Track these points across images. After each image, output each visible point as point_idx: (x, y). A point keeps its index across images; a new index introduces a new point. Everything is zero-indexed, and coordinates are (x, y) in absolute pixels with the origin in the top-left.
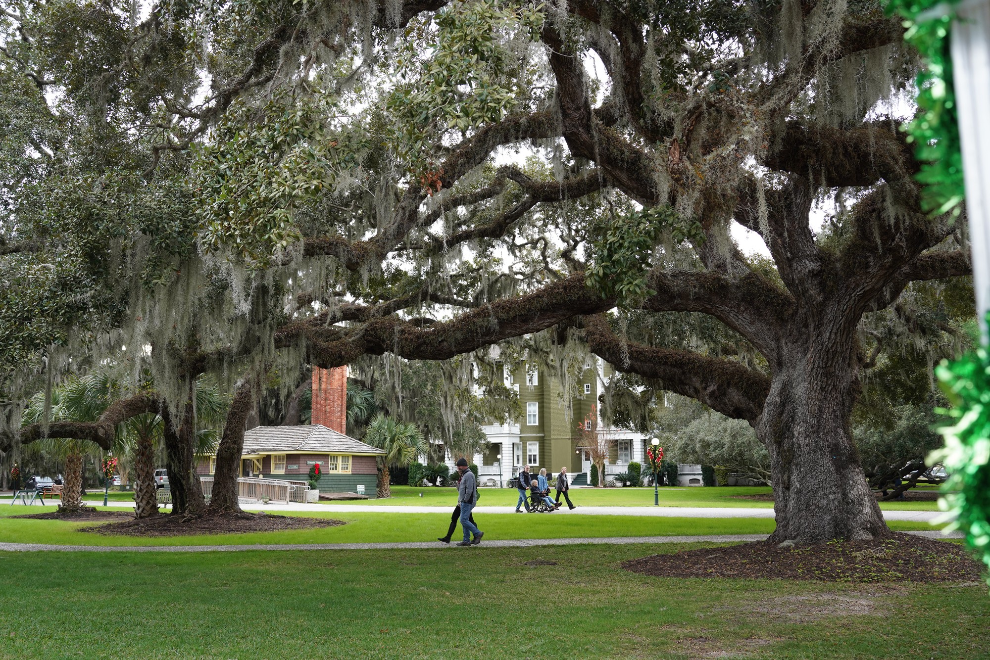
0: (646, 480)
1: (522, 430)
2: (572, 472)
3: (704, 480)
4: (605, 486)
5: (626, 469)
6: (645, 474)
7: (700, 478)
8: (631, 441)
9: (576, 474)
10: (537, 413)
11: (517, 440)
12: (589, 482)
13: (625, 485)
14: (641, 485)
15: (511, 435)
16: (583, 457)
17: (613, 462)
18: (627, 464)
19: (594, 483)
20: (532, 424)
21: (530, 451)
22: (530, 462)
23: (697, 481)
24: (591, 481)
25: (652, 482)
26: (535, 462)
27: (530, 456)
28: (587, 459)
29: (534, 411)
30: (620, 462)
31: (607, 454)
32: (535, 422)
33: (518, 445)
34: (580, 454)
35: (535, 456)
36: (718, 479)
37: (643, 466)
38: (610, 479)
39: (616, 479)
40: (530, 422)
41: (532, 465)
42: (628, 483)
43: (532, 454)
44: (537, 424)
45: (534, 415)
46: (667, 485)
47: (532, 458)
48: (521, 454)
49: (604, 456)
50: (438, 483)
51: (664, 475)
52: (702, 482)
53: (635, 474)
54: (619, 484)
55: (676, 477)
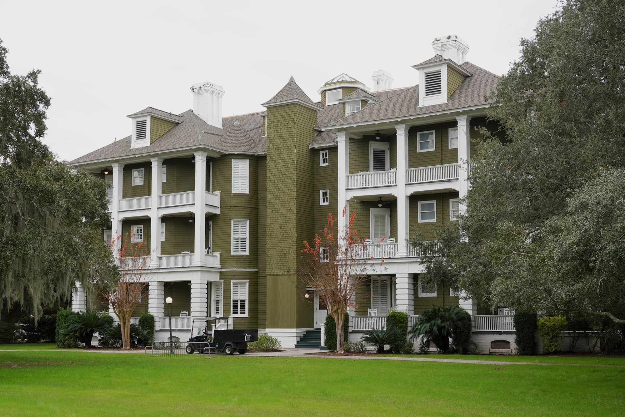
0: (417, 343)
1: (223, 261)
2: (298, 327)
3: (518, 342)
4: (348, 352)
5: (384, 323)
6: (416, 331)
7: (511, 339)
8: (392, 277)
9: (304, 330)
10: (247, 236)
11: (215, 278)
12: (323, 344)
13: (381, 351)
14: (409, 352)
15: (204, 269)
16: (317, 306)
17: (363, 310)
18: (385, 316)
19: (331, 346)
20: (240, 253)
21: (236, 294)
22: (235, 312)
23: (506, 344)
24: (326, 342)
25: (427, 344)
26: (243, 312)
27: (235, 302)
28: (323, 307)
29: (243, 233)
30: (373, 312)
31: (352, 298)
32: (243, 249)
33: (217, 285)
34: (312, 299)
35: (243, 302)
36: (543, 342)
37: (413, 320)
38: (356, 339)
39: (367, 340)
40: (236, 250)
41: (239, 315)
42: (387, 347)
43: (239, 298)
44: (247, 253)
45: (243, 240)
46: (454, 352)
47: (238, 305)
48: (221, 298)
49: (346, 300)
50: (95, 343)
51: (449, 334)
52: (513, 346)
53: (399, 331)
54: (371, 348)
55: (469, 337)
